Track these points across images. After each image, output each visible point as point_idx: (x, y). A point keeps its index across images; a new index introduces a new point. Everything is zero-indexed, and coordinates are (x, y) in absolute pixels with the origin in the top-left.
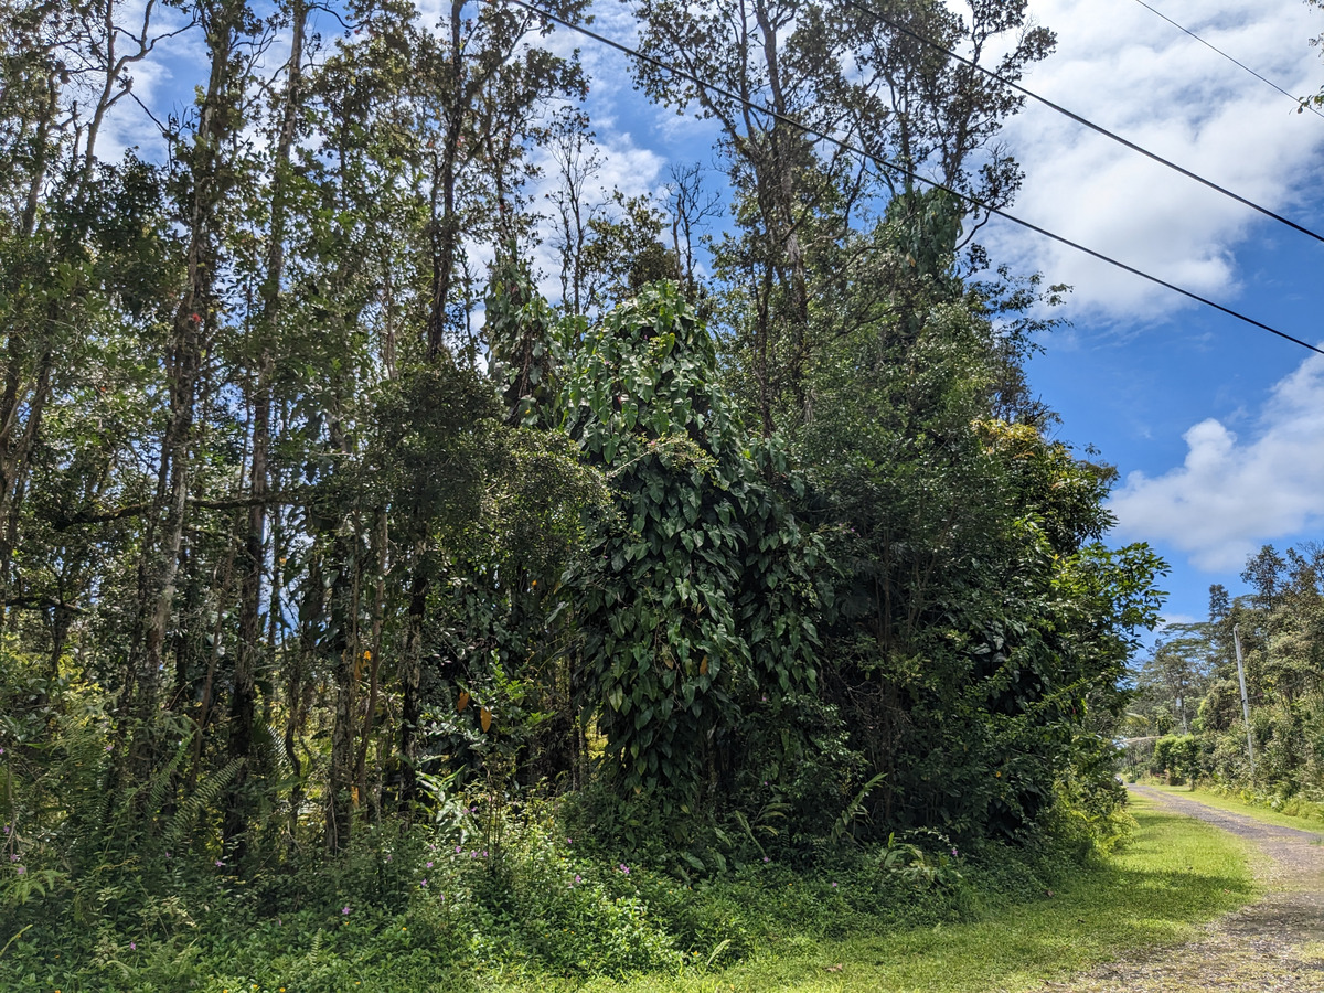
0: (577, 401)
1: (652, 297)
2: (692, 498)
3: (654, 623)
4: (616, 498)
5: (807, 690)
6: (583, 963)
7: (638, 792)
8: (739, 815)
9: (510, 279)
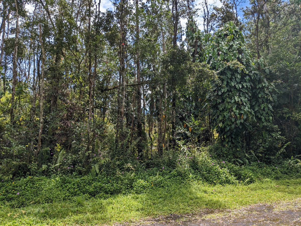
0: (208, 55)
1: (227, 26)
2: (239, 76)
3: (229, 107)
4: (219, 77)
5: (269, 122)
6: (215, 181)
7: (226, 145)
8: (251, 151)
9: (192, 26)
